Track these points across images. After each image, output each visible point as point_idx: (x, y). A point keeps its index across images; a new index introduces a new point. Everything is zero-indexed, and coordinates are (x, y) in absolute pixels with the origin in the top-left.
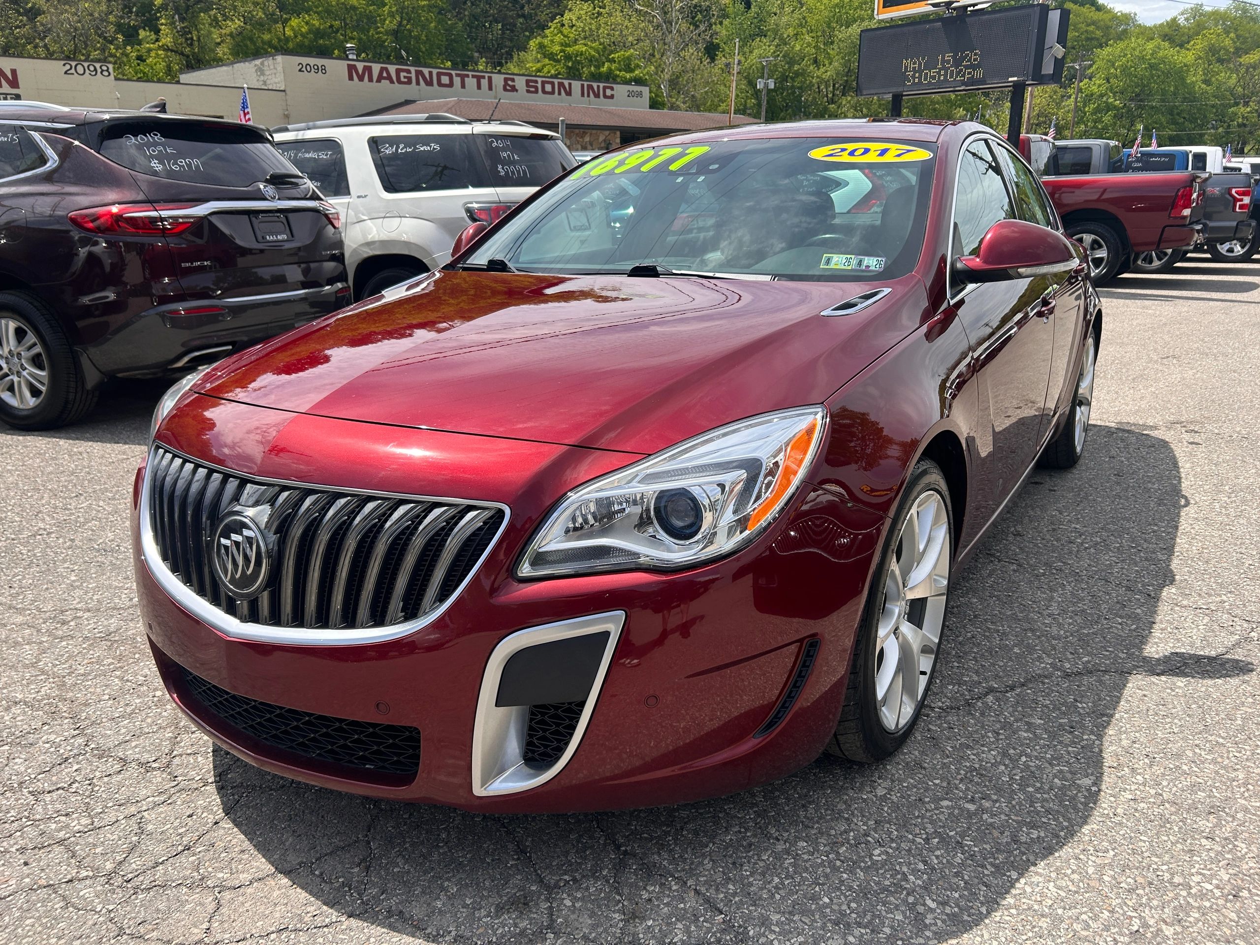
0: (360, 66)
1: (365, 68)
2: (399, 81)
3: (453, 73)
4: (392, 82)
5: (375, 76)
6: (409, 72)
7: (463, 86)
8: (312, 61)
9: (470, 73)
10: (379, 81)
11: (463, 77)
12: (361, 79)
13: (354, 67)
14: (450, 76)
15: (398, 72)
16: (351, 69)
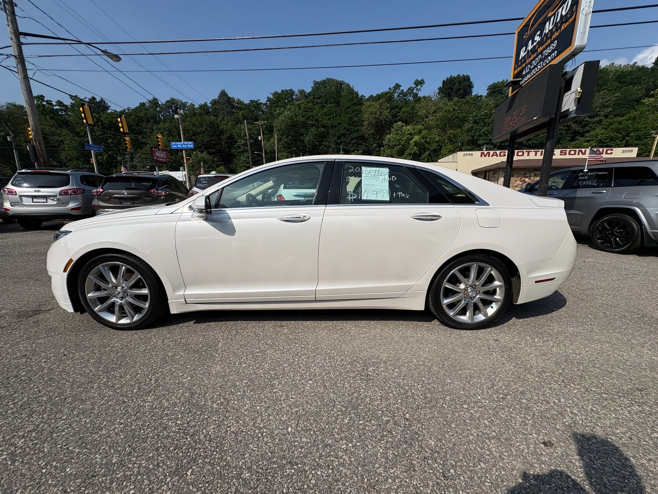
0: (486, 152)
1: (487, 153)
2: (500, 156)
3: (525, 151)
4: (497, 156)
5: (491, 155)
6: (505, 152)
7: (528, 155)
8: (468, 152)
9: (533, 151)
10: (492, 156)
11: (529, 153)
12: (485, 156)
13: (484, 153)
14: (523, 153)
15: (500, 153)
16: (482, 153)
